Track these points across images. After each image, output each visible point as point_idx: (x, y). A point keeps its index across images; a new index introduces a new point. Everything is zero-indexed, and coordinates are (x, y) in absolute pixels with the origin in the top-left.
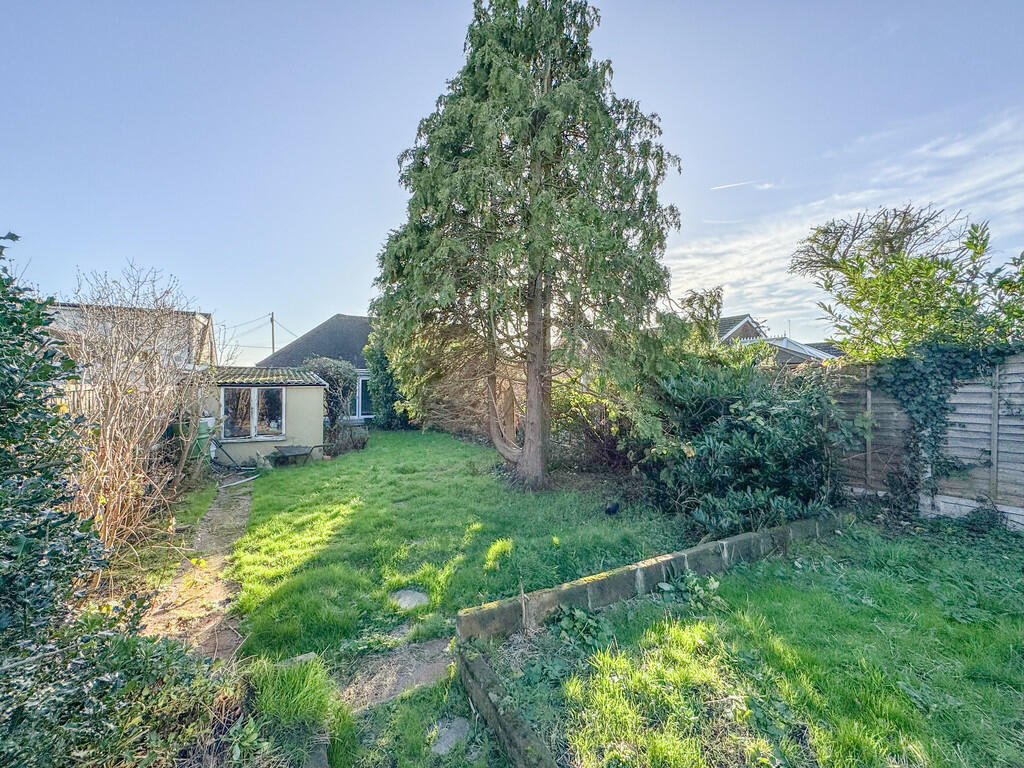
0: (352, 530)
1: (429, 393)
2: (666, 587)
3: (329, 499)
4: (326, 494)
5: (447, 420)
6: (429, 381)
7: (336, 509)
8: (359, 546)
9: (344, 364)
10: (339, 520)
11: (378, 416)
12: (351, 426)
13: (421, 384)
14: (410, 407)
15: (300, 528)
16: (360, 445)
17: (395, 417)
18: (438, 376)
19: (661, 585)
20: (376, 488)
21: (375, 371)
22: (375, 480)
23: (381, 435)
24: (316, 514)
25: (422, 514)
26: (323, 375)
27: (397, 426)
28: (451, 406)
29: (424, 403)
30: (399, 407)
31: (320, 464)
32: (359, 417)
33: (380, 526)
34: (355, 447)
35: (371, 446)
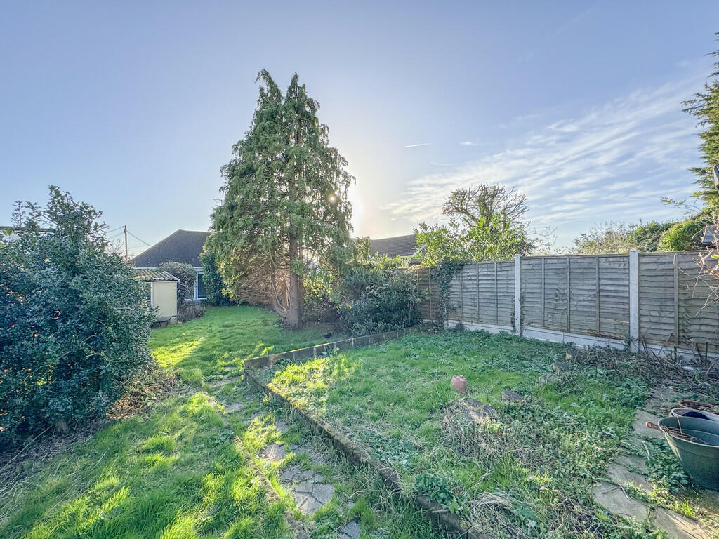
0: (201, 350)
1: (241, 284)
2: (325, 353)
3: (186, 340)
4: (184, 338)
5: (251, 299)
6: (240, 278)
7: (191, 343)
8: (206, 354)
9: (187, 266)
10: (194, 347)
11: (211, 297)
12: (193, 304)
13: (236, 280)
14: (230, 292)
15: (175, 351)
16: (199, 315)
17: (222, 298)
18: (246, 275)
19: (323, 353)
20: (212, 334)
21: (208, 269)
22: (211, 331)
23: (213, 309)
24: (181, 346)
25: (236, 342)
26: (174, 272)
27: (223, 303)
28: (252, 290)
29: (237, 289)
30: (224, 292)
31: (176, 326)
32: (197, 299)
33: (215, 347)
34: (197, 316)
35: (207, 316)
